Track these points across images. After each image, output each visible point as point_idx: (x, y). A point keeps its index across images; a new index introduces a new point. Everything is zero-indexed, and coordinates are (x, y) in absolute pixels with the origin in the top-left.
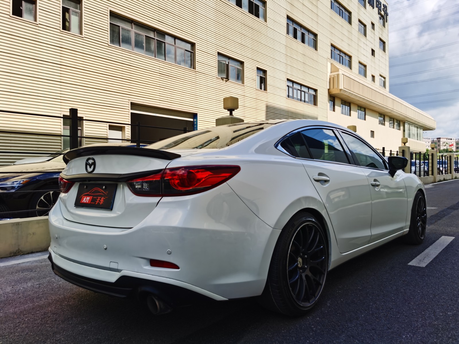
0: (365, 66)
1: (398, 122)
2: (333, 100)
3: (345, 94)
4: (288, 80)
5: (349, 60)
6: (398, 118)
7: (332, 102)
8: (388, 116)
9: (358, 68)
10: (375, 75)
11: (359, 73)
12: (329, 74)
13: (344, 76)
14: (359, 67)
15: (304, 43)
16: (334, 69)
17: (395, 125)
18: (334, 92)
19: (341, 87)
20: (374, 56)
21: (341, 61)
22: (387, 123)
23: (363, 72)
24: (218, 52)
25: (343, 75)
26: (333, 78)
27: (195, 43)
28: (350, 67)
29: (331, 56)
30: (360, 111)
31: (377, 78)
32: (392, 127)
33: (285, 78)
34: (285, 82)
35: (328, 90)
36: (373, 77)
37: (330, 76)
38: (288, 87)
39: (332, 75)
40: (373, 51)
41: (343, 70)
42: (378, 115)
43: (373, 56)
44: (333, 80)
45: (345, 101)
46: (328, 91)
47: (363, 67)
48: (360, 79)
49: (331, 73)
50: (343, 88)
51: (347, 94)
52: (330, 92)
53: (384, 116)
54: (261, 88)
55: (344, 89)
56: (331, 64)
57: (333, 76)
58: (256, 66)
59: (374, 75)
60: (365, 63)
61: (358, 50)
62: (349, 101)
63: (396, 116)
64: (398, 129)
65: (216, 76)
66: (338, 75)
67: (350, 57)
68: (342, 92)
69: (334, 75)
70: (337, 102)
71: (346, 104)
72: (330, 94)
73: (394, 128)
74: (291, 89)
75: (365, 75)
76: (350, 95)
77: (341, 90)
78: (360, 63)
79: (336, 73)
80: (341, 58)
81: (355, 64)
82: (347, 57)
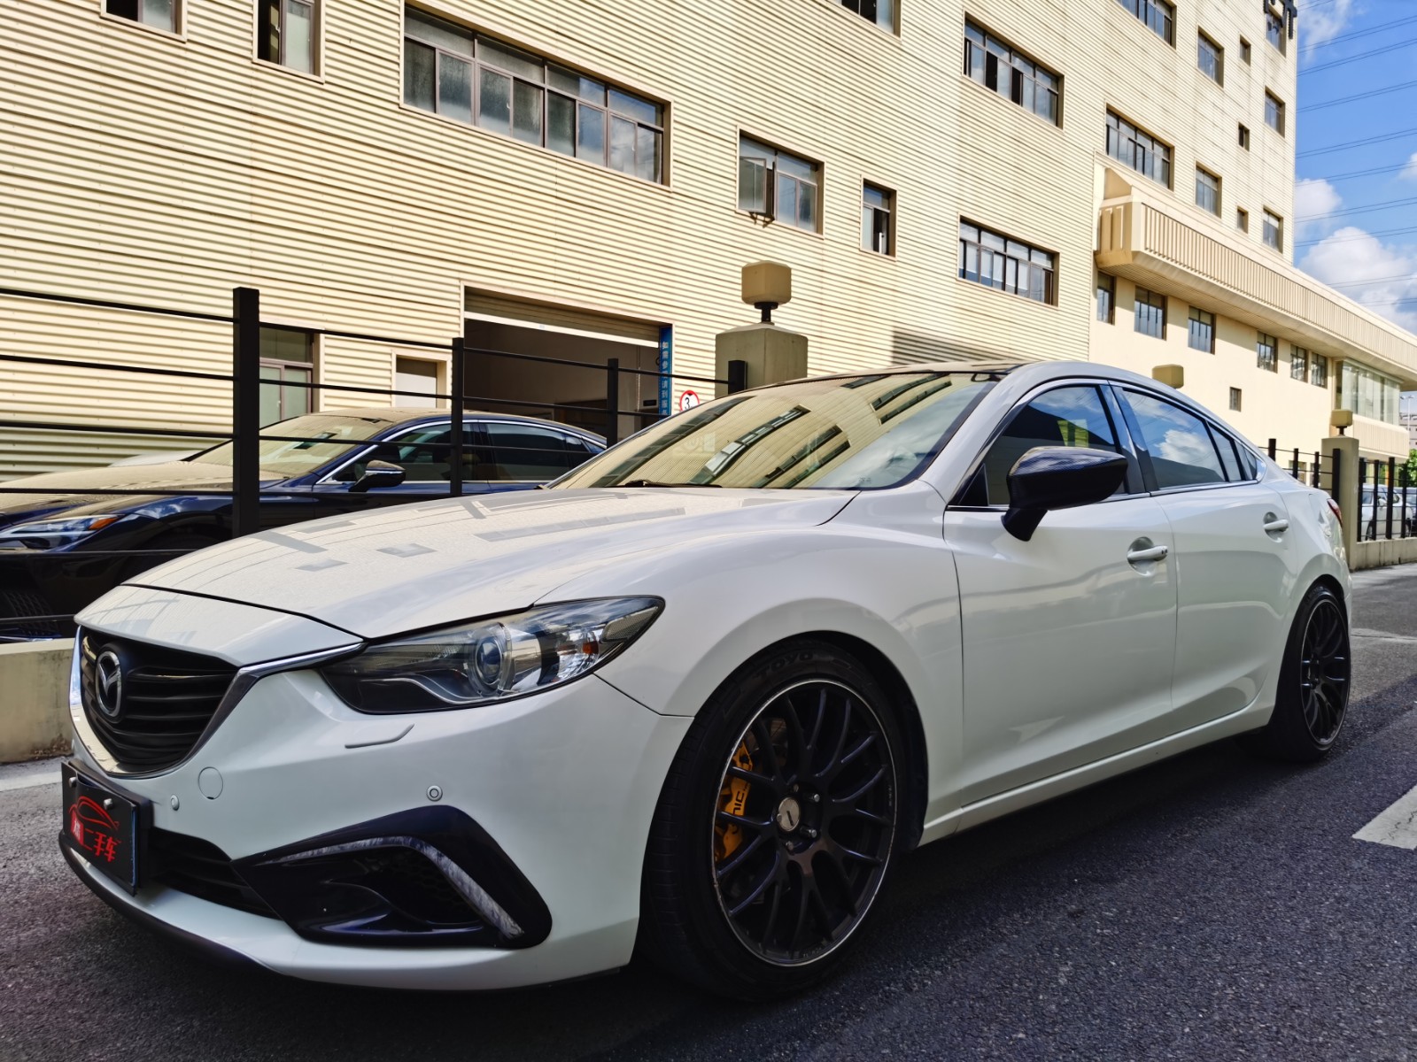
0: (1217, 180)
1: (1321, 361)
2: (1108, 288)
3: (1150, 267)
4: (964, 220)
5: (1163, 160)
6: (1322, 350)
7: (1107, 295)
8: (1287, 341)
9: (1192, 184)
10: (1247, 209)
11: (1197, 202)
12: (1098, 202)
13: (1149, 209)
14: (1198, 181)
15: (1018, 103)
16: (1115, 187)
17: (1310, 372)
18: (1114, 260)
19: (1138, 244)
20: (1248, 149)
21: (1139, 162)
22: (1284, 366)
23: (1208, 199)
24: (741, 131)
25: (1143, 207)
26: (1112, 215)
27: (669, 103)
28: (1168, 180)
29: (1105, 144)
30: (1196, 324)
31: (1256, 220)
32: (1300, 377)
33: (955, 214)
34: (955, 228)
35: (1092, 254)
36: (1242, 214)
37: (1100, 209)
38: (962, 244)
39: (1109, 207)
40: (1243, 132)
41: (1144, 190)
42: (1254, 338)
43: (1243, 149)
44: (1112, 224)
45: (1149, 292)
46: (1092, 258)
47: (1208, 181)
48: (1201, 220)
49: (1105, 199)
50: (1142, 250)
51: (1157, 269)
52: (1101, 263)
53: (1276, 340)
54: (876, 248)
55: (1147, 252)
56: (1107, 170)
57: (1111, 209)
58: (860, 175)
59: (1245, 208)
60: (1216, 170)
61: (1194, 128)
62: (1163, 291)
63: (1316, 341)
64: (1320, 385)
65: (732, 207)
66: (1128, 207)
67: (1169, 150)
68: (1139, 262)
69: (1114, 207)
70: (1123, 292)
71: (1150, 302)
72: (1101, 266)
73: (1305, 379)
74: (971, 252)
75: (1217, 210)
76: (1165, 273)
77: (1136, 254)
78: (1201, 169)
79: (1123, 200)
80: (1140, 150)
81: (1184, 174)
82: (1159, 150)
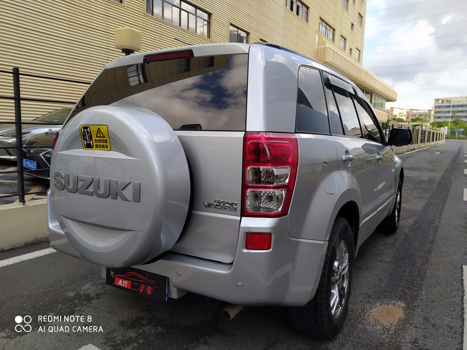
0: (345, 39)
5: (332, 33)
9: (339, 41)
10: (352, 49)
11: (340, 46)
12: (316, 46)
14: (340, 39)
15: (298, 16)
16: (321, 42)
19: (326, 59)
21: (327, 35)
23: (343, 44)
24: (230, 23)
25: (329, 48)
26: (320, 50)
27: (212, 14)
28: (334, 40)
29: (319, 28)
31: (355, 51)
36: (351, 49)
37: (317, 48)
39: (320, 48)
40: (352, 25)
41: (329, 43)
43: (352, 30)
44: (320, 53)
47: (343, 39)
48: (342, 52)
49: (318, 45)
50: (328, 61)
55: (329, 62)
56: (319, 36)
58: (259, 37)
60: (345, 37)
61: (340, 24)
66: (325, 48)
67: (334, 30)
75: (345, 49)
77: (326, 62)
78: (342, 36)
79: (323, 46)
80: (327, 30)
81: (337, 37)
82: (332, 30)
